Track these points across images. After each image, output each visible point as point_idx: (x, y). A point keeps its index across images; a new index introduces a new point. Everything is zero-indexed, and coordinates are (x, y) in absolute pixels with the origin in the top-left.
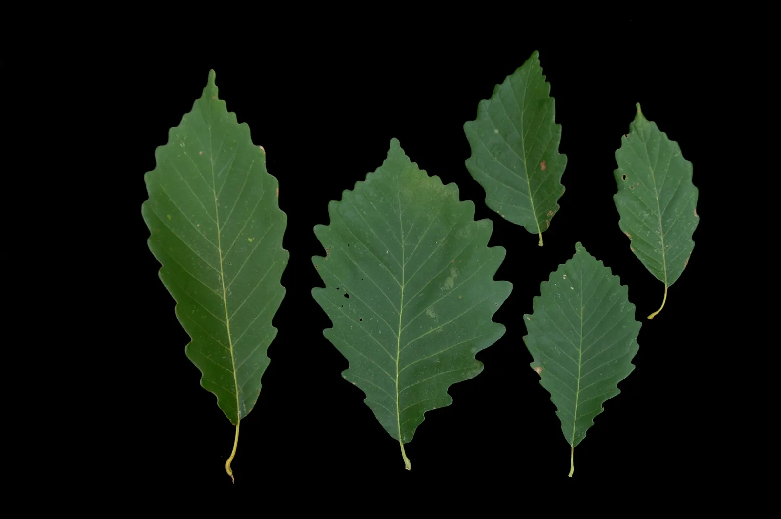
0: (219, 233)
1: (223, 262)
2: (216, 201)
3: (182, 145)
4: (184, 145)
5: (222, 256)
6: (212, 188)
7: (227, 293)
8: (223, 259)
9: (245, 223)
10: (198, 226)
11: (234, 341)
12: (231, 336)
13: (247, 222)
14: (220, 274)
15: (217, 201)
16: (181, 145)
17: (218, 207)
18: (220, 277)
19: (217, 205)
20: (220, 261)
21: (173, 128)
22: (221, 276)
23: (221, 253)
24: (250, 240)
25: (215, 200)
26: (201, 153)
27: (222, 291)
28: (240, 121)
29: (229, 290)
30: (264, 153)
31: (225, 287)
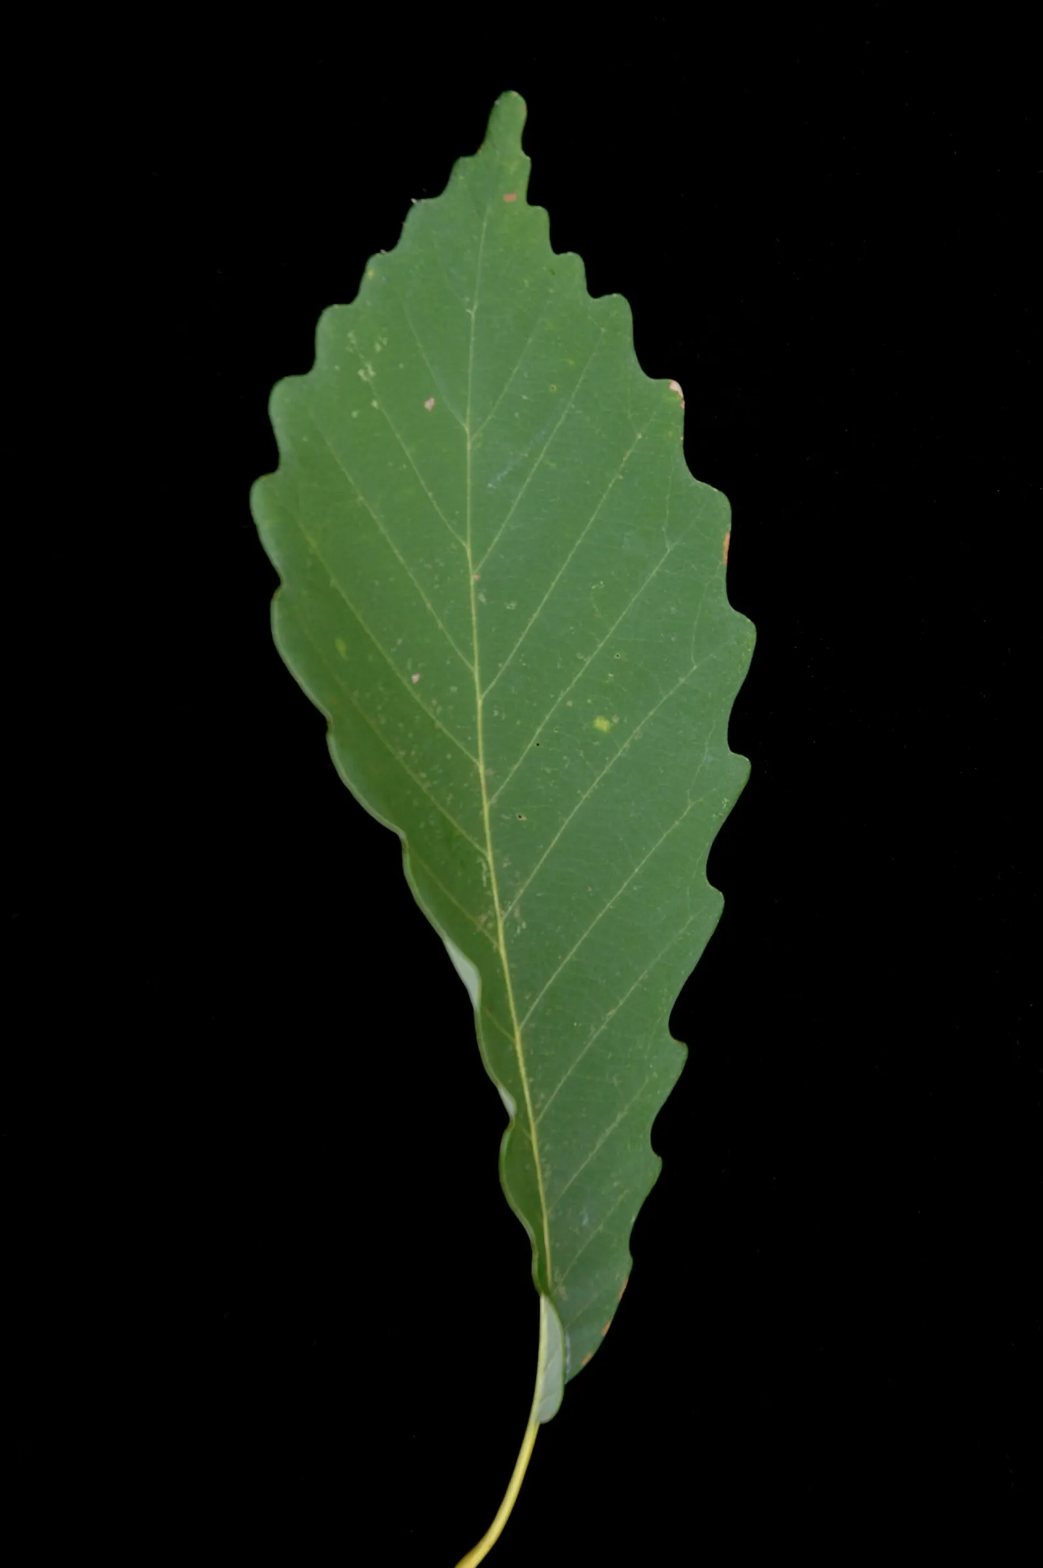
0: (480, 703)
1: (491, 810)
2: (472, 583)
3: (366, 373)
4: (372, 373)
5: (491, 791)
6: (463, 533)
7: (511, 923)
8: (494, 800)
9: (582, 662)
10: (415, 678)
11: (538, 1106)
12: (532, 1087)
13: (588, 661)
14: (484, 857)
15: (479, 585)
16: (361, 373)
17: (480, 606)
18: (484, 866)
19: (476, 599)
20: (481, 808)
21: (336, 307)
22: (487, 862)
23: (487, 778)
24: (602, 724)
25: (468, 580)
26: (429, 404)
27: (494, 919)
28: (597, 287)
29: (517, 914)
30: (683, 405)
31: (503, 907)
